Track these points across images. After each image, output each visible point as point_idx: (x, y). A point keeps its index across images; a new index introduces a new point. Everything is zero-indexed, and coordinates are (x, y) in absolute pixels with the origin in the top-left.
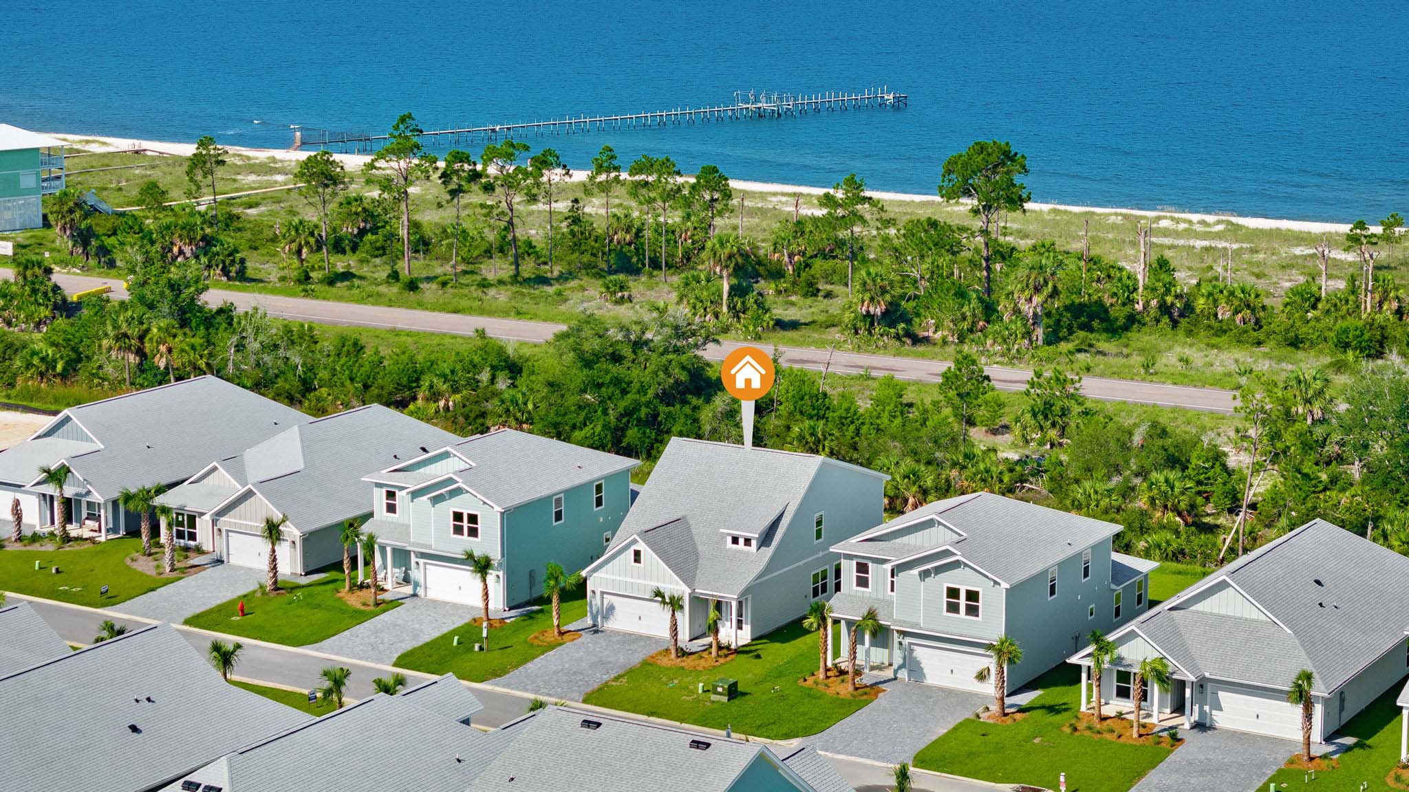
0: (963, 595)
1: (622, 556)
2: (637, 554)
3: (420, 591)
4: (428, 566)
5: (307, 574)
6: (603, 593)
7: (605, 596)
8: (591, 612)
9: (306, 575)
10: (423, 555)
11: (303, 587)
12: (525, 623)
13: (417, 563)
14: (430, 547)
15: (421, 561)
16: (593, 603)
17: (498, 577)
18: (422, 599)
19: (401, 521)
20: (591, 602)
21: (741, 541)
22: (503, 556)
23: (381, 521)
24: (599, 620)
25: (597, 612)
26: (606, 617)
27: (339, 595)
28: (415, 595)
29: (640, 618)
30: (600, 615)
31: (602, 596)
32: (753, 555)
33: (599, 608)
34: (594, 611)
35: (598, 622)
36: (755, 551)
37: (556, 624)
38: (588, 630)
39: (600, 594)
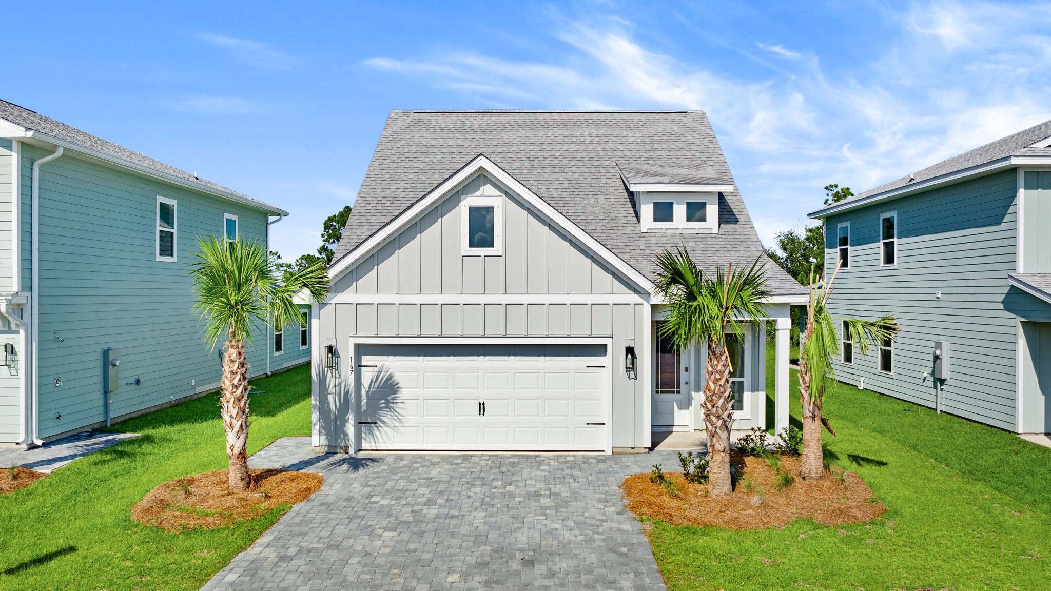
1: (431, 234)
2: (482, 218)
6: (361, 350)
7: (366, 360)
8: (323, 410)
12: (105, 470)
16: (331, 382)
17: (10, 350)
20: (322, 380)
21: (680, 211)
22: (26, 285)
24: (350, 429)
25: (344, 406)
26: (367, 423)
29: (482, 408)
30: (351, 417)
31: (358, 358)
32: (714, 237)
33: (347, 394)
34: (332, 407)
35: (346, 435)
36: (716, 230)
37: (237, 451)
38: (322, 463)
39: (351, 353)
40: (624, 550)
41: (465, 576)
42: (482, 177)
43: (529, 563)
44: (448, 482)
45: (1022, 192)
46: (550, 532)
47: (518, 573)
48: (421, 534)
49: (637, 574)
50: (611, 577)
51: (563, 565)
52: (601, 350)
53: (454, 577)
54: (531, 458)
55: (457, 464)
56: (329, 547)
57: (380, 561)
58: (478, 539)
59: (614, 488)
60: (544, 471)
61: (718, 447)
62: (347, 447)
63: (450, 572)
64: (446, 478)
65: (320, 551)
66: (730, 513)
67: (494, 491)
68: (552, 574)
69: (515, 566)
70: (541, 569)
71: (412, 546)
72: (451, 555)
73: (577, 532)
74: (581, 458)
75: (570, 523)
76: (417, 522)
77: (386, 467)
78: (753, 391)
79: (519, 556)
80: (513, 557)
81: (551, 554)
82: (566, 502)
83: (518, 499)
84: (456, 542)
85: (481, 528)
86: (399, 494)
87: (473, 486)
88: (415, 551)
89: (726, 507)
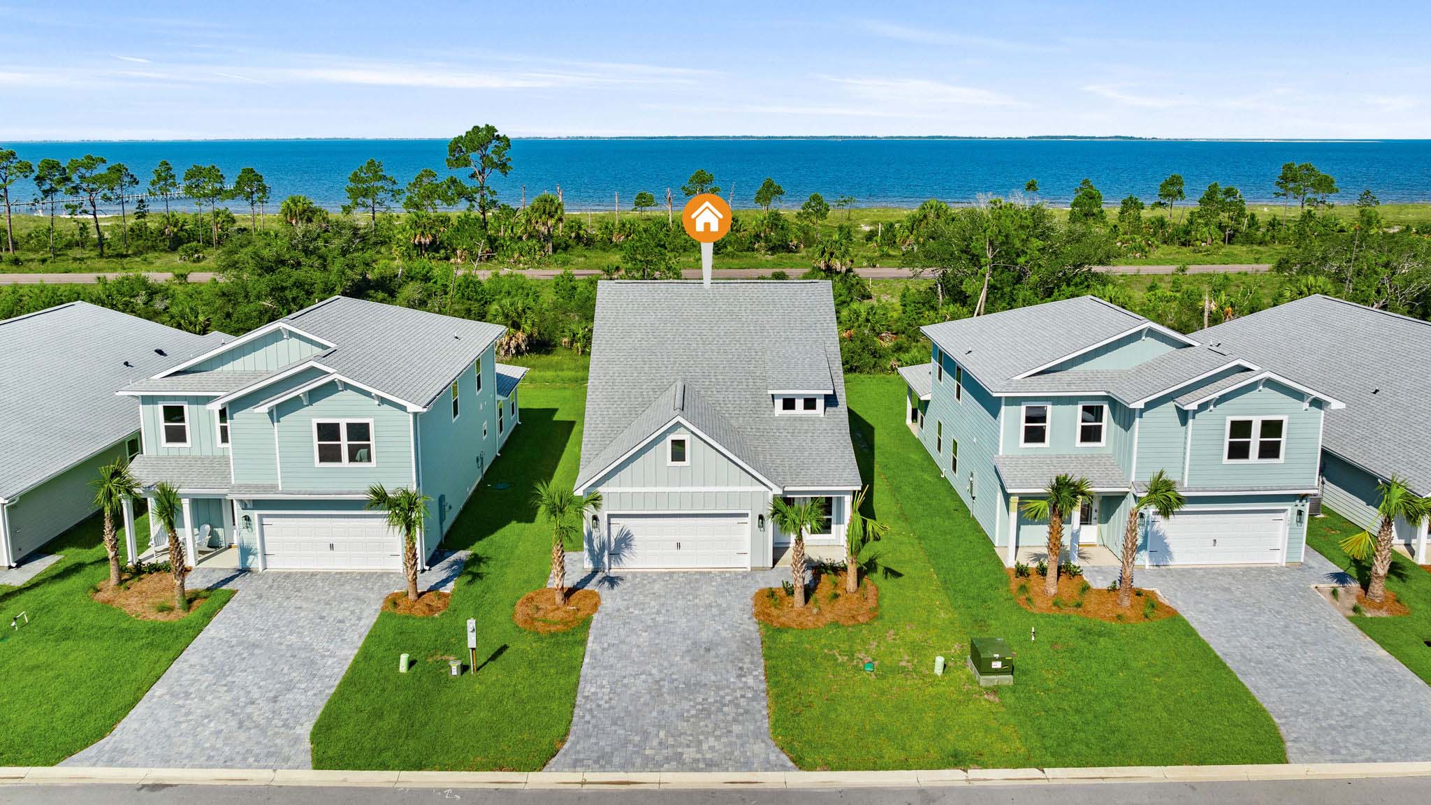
0: (1256, 430)
1: (650, 453)
2: (679, 445)
3: (255, 563)
4: (265, 521)
5: (20, 563)
6: (610, 516)
7: (613, 520)
8: (591, 550)
9: (18, 566)
10: (258, 504)
11: (21, 590)
13: (247, 518)
14: (274, 488)
15: (254, 514)
16: (595, 534)
18: (261, 576)
19: (196, 453)
20: (590, 534)
21: (799, 403)
23: (158, 458)
24: (606, 559)
25: (602, 549)
26: (615, 554)
27: (100, 596)
28: (244, 571)
29: (679, 546)
30: (606, 552)
31: (609, 520)
32: (821, 420)
33: (603, 543)
34: (596, 548)
35: (604, 563)
36: (822, 415)
37: (560, 587)
38: (594, 581)
39: (606, 519)
40: (749, 642)
41: (682, 657)
42: (678, 424)
43: (708, 650)
44: (665, 596)
45: (1003, 408)
46: (717, 632)
47: (704, 656)
48: (659, 633)
49: (752, 655)
50: (741, 657)
51: (722, 651)
52: (746, 515)
53: (678, 658)
54: (705, 575)
55: (667, 581)
56: (621, 642)
57: (645, 649)
58: (685, 637)
59: (749, 600)
60: (713, 586)
61: (798, 585)
62: (604, 569)
63: (676, 655)
64: (663, 594)
65: (617, 645)
66: (801, 619)
67: (689, 603)
68: (717, 656)
69: (702, 651)
70: (713, 653)
71: (657, 641)
72: (675, 646)
73: (729, 632)
74: (733, 574)
75: (726, 626)
76: (656, 626)
77: (629, 584)
78: (837, 524)
79: (704, 646)
80: (701, 647)
81: (717, 645)
82: (725, 611)
83: (701, 609)
84: (675, 638)
85: (686, 629)
86: (642, 607)
87: (678, 599)
88: (658, 644)
89: (799, 615)
